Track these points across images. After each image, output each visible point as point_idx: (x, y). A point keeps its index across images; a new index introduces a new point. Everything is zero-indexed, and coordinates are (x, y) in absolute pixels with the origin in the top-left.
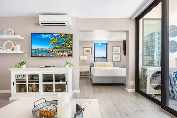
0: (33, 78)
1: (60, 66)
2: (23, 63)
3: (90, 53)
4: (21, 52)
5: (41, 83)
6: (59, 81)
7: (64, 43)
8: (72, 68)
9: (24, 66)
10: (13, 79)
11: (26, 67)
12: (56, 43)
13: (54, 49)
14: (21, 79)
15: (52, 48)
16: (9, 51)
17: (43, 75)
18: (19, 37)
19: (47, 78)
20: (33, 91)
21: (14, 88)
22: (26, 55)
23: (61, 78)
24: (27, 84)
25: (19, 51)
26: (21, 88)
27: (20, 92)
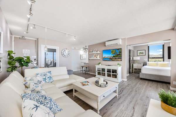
0: (103, 70)
1: (115, 65)
2: (100, 63)
3: (144, 54)
4: (100, 58)
5: (106, 73)
6: (114, 73)
7: (118, 53)
8: (121, 67)
9: (100, 64)
10: (97, 70)
11: (101, 65)
12: (114, 53)
13: (113, 57)
14: (99, 69)
15: (112, 56)
16: (95, 58)
17: (107, 69)
18: (98, 52)
19: (109, 71)
20: (103, 75)
21: (97, 73)
22: (101, 60)
23: (115, 71)
24: (101, 72)
25: (99, 58)
26: (99, 74)
27: (99, 75)
